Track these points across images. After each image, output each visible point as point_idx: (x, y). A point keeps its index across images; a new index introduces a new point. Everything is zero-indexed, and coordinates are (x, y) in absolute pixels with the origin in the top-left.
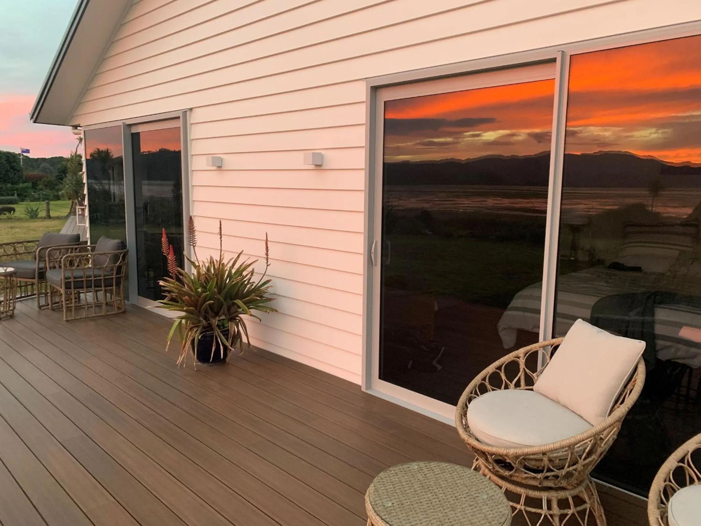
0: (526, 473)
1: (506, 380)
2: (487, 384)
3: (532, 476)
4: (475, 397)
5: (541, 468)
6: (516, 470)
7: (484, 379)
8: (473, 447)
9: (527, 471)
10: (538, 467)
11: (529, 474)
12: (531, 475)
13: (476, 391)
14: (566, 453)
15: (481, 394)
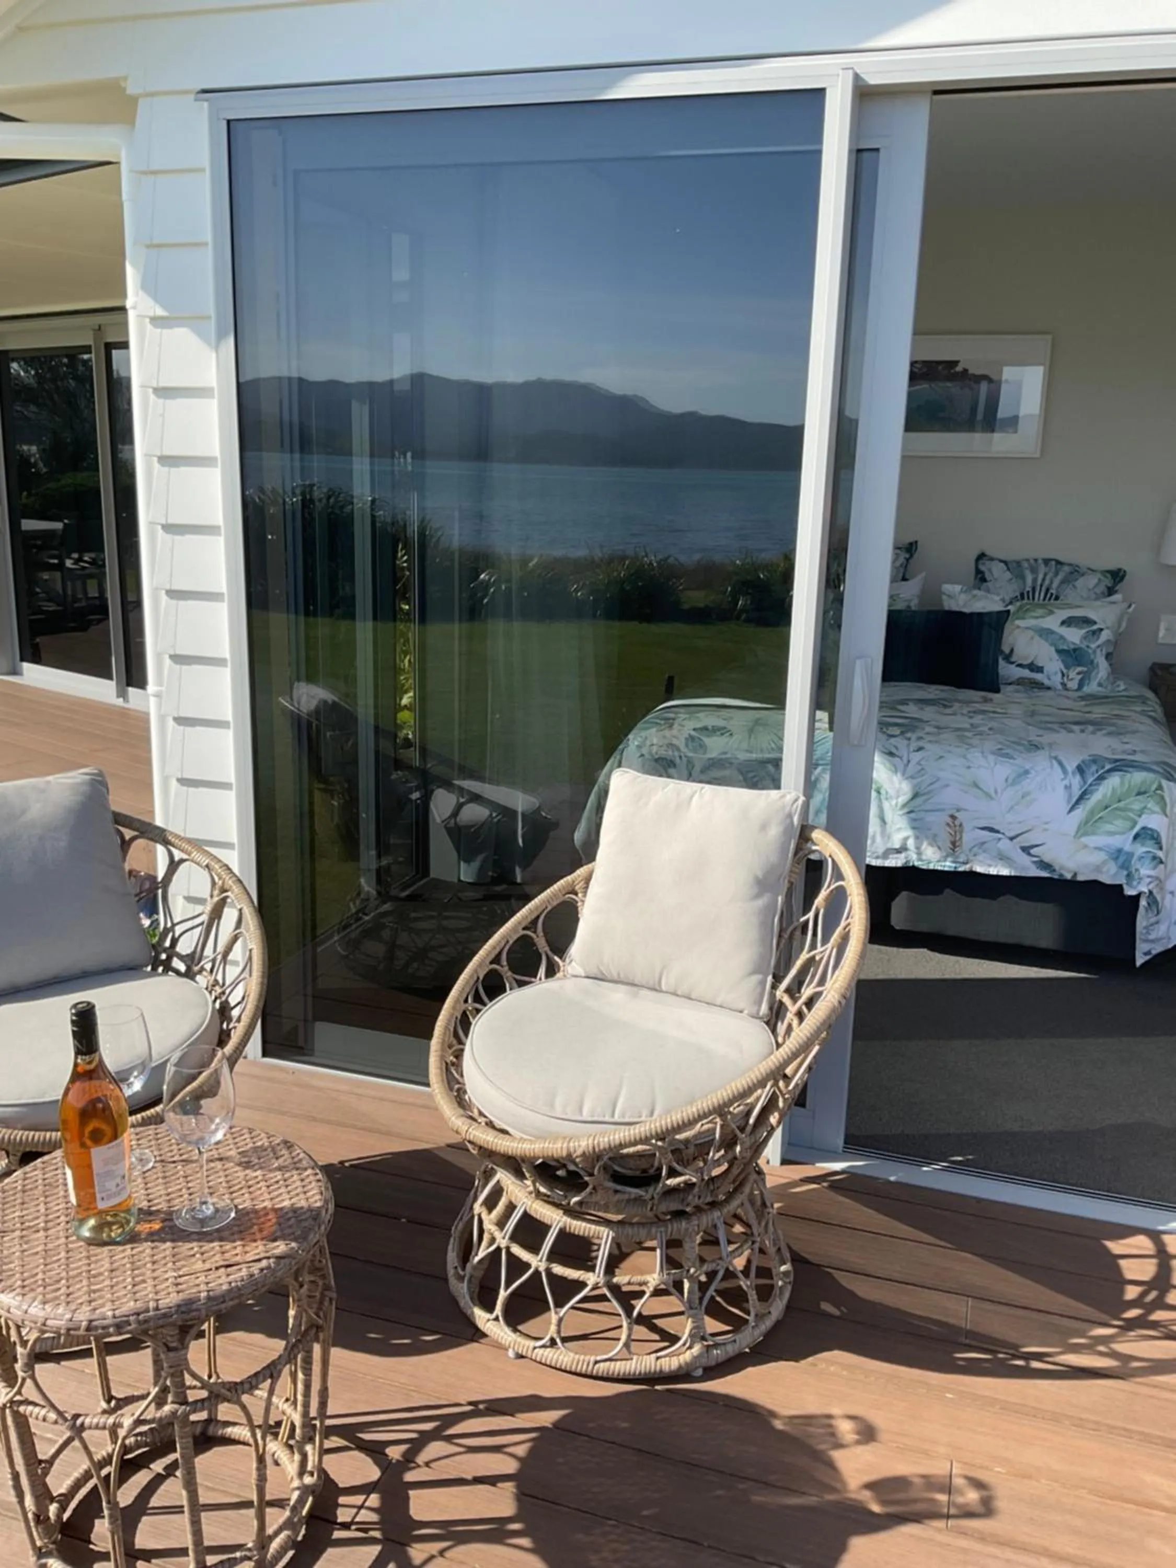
0: (616, 1191)
1: (550, 953)
2: (504, 970)
3: (633, 1196)
4: (478, 1011)
5: (652, 1171)
6: (594, 1188)
7: (496, 960)
8: (480, 1148)
9: (619, 1187)
10: (644, 1171)
11: (624, 1193)
12: (630, 1193)
13: (477, 991)
14: (710, 1125)
15: (491, 999)
